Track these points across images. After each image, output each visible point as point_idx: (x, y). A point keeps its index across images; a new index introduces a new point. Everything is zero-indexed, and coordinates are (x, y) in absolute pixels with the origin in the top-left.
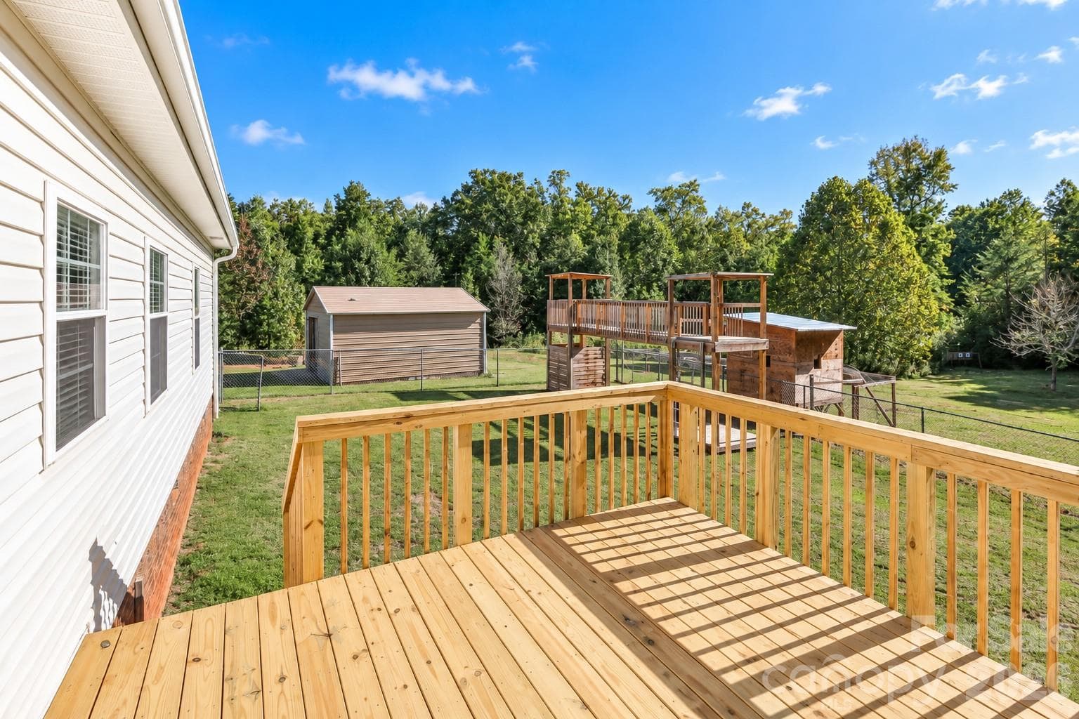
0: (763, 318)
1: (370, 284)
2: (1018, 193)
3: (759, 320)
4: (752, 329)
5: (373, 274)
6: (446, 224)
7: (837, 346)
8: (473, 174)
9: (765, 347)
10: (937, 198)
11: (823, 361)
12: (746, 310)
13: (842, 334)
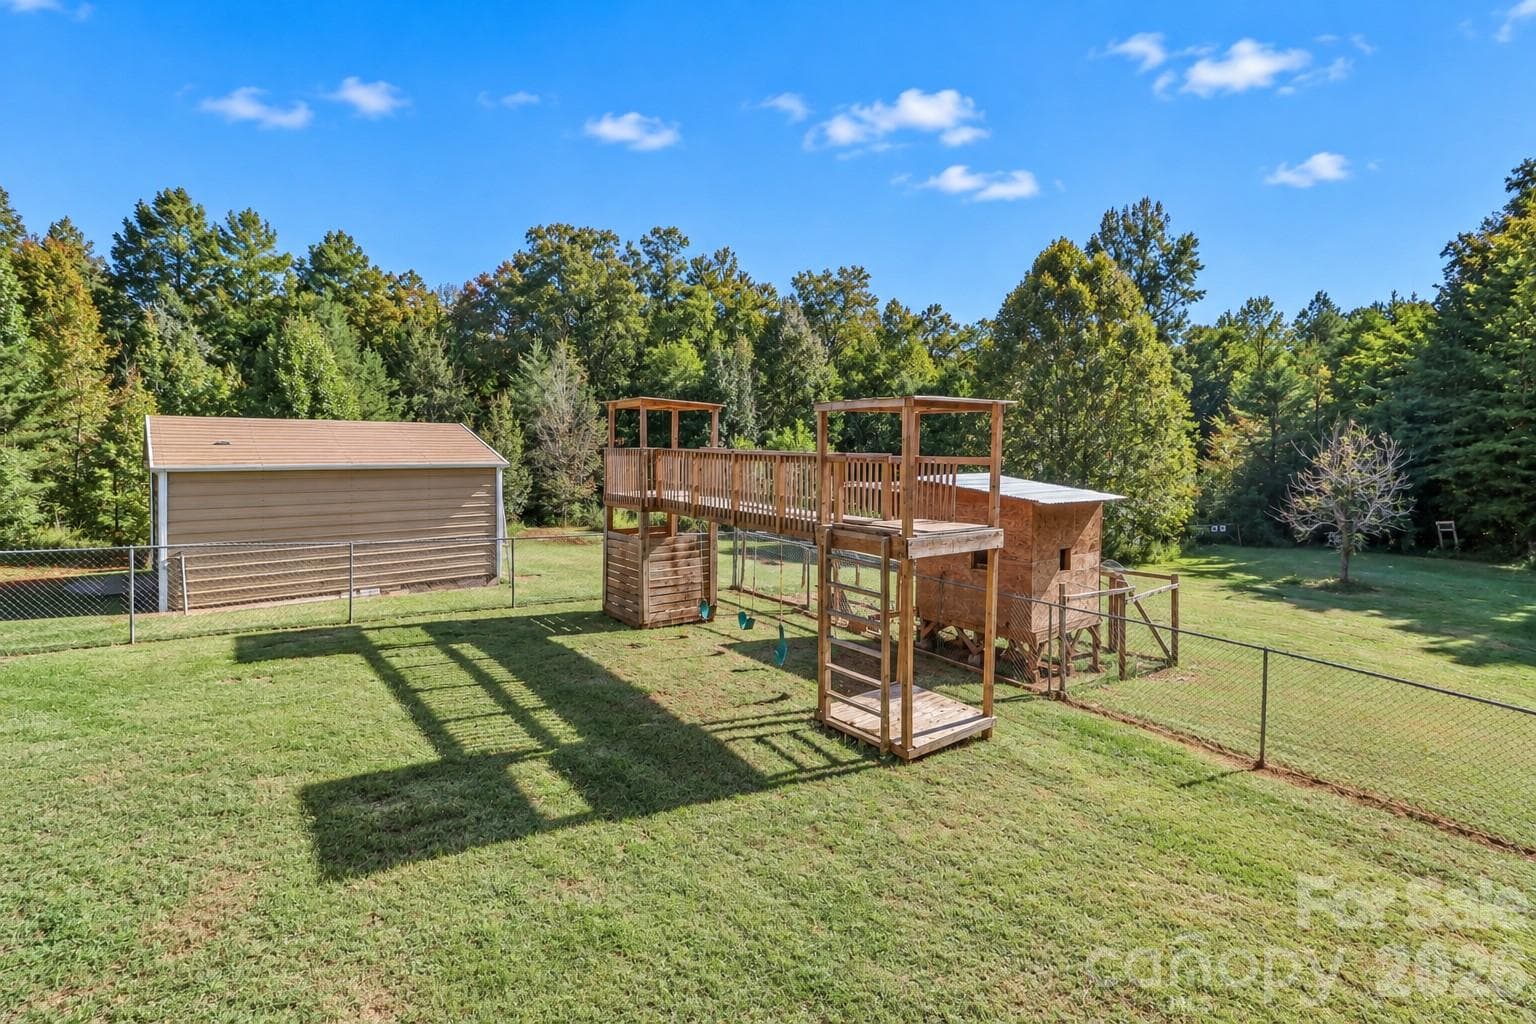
0: (995, 485)
1: (312, 415)
2: (1266, 303)
3: (986, 488)
4: (972, 505)
5: (316, 397)
6: (488, 323)
7: (1092, 532)
8: (533, 235)
9: (999, 543)
10: (1179, 310)
11: (1074, 559)
12: (965, 469)
13: (1100, 511)
